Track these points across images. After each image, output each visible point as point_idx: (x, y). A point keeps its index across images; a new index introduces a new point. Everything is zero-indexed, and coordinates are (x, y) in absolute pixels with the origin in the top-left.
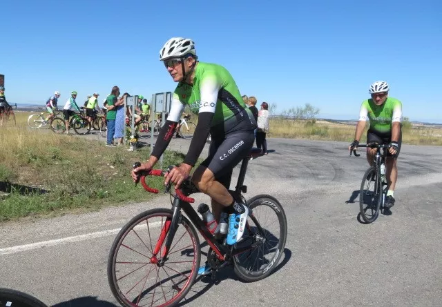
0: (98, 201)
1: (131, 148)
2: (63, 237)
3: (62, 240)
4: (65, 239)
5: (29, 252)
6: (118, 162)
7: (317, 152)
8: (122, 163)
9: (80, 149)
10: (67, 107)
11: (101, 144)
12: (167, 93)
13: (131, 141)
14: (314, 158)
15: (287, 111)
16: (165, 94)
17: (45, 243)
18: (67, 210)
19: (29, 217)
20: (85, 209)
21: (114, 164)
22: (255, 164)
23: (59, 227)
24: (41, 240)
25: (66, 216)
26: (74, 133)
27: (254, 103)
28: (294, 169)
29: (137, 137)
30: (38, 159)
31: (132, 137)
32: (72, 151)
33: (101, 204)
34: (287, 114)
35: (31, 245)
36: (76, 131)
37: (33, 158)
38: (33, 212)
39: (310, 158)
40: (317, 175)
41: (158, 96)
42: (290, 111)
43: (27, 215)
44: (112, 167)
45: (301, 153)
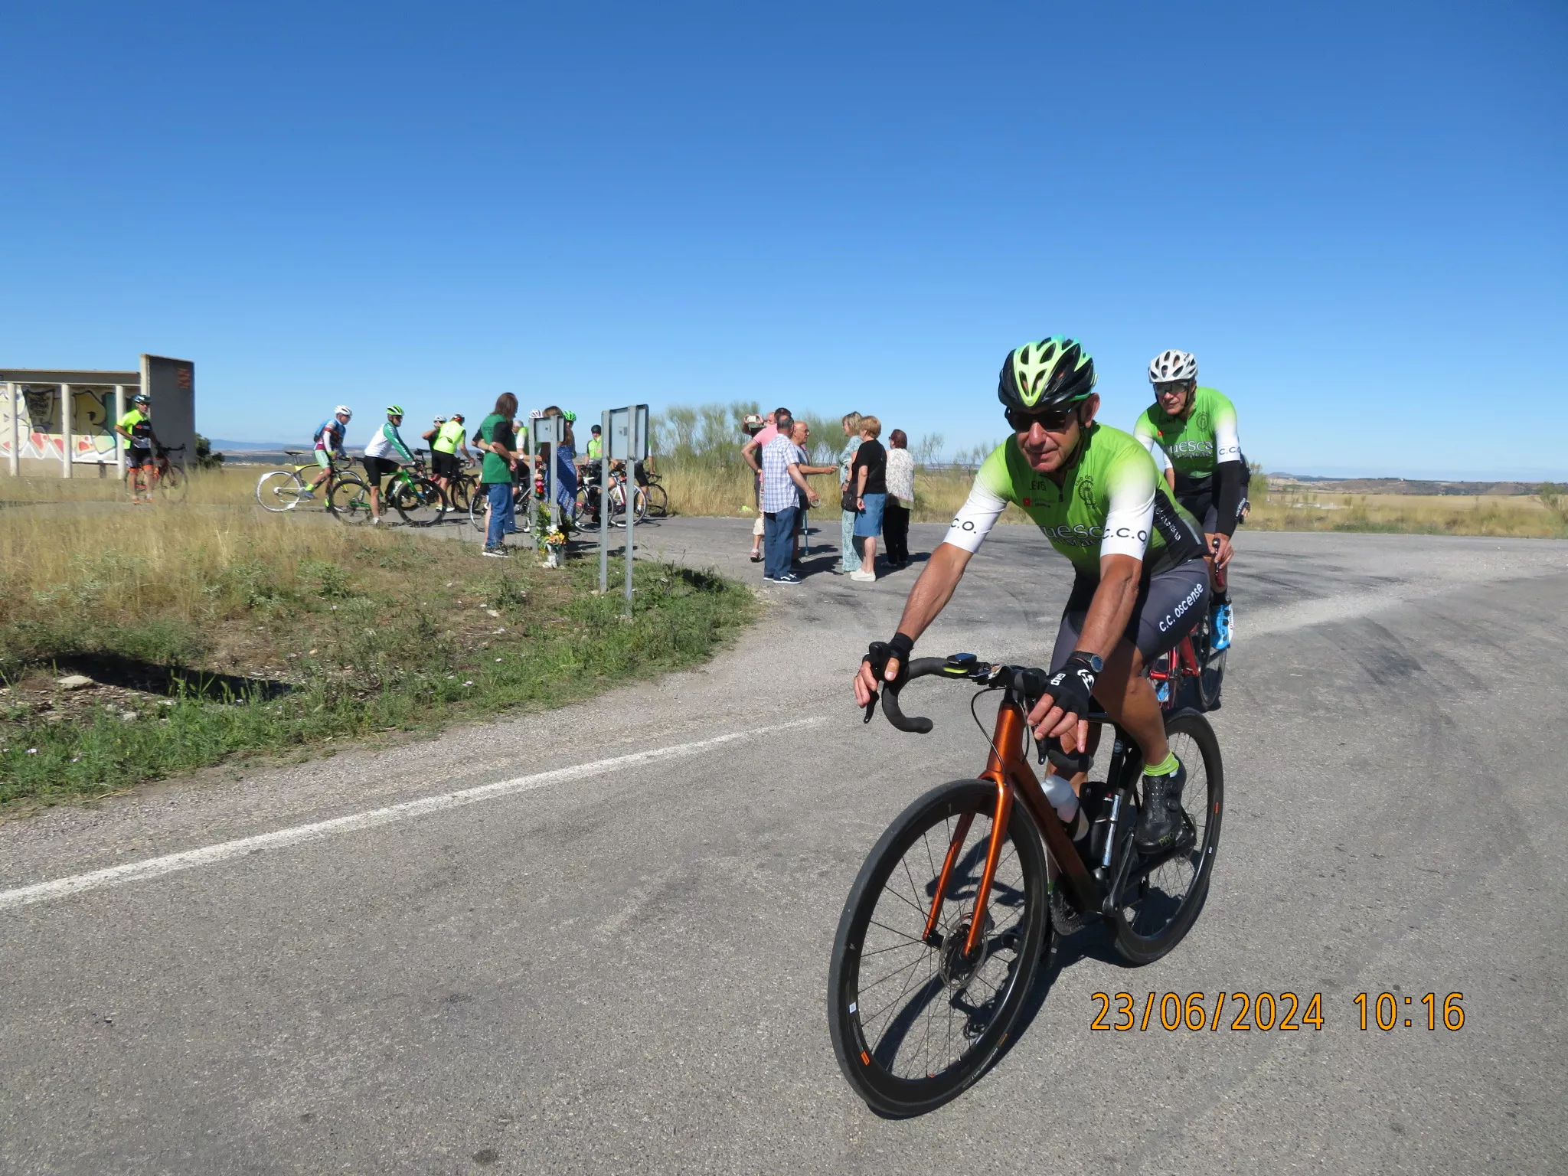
0: (441, 709)
1: (551, 560)
2: (321, 819)
3: (315, 827)
4: (323, 825)
5: (210, 871)
6: (510, 599)
7: (1039, 555)
8: (522, 601)
9: (406, 567)
10: (373, 450)
11: (468, 549)
12: (639, 407)
13: (547, 541)
14: (1029, 571)
15: (971, 453)
16: (633, 411)
17: (260, 840)
18: (345, 740)
19: (226, 767)
20: (398, 735)
21: (500, 603)
22: (882, 592)
23: (310, 791)
24: (251, 831)
25: (337, 759)
26: (401, 520)
27: (876, 432)
28: (979, 602)
29: (565, 528)
30: (276, 597)
31: (553, 528)
32: (381, 572)
33: (444, 718)
34: (969, 461)
35: (221, 847)
36: (404, 516)
37: (261, 594)
38: (241, 751)
39: (1022, 571)
40: (1036, 614)
41: (615, 416)
42: (977, 453)
43: (222, 759)
44: (494, 613)
45: (999, 560)
